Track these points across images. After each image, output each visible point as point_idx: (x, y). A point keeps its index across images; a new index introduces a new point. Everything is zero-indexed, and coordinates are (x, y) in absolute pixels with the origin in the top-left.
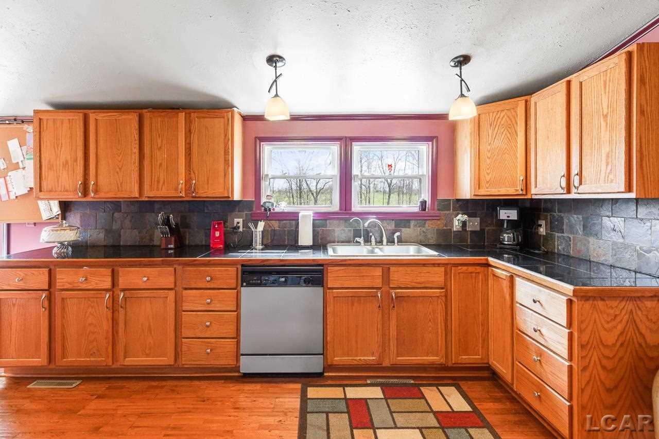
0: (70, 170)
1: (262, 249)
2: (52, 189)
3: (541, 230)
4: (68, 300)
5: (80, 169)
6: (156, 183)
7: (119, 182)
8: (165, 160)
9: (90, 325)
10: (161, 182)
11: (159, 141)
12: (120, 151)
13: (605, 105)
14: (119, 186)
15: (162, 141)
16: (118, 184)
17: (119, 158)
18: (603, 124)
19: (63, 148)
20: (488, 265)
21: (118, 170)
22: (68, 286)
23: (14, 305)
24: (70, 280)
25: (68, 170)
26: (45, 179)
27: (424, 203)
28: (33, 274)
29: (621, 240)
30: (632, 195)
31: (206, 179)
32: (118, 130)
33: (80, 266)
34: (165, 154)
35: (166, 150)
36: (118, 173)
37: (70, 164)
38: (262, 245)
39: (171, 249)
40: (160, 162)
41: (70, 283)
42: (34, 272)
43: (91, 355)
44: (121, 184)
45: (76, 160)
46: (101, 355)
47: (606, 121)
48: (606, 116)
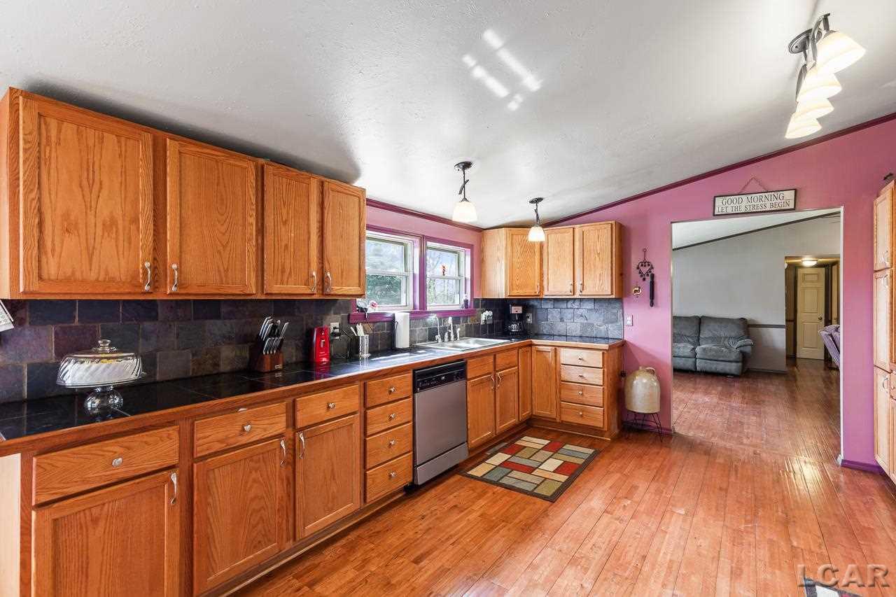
0: (121, 238)
1: (370, 358)
2: (73, 273)
3: (529, 320)
4: (216, 470)
5: (144, 237)
6: (279, 273)
7: (222, 269)
8: (292, 240)
9: (252, 500)
10: (288, 271)
11: (284, 211)
12: (225, 215)
13: (598, 248)
14: (223, 274)
15: (288, 213)
16: (219, 271)
17: (223, 229)
18: (598, 259)
19: (105, 193)
20: (531, 345)
21: (221, 248)
22: (217, 447)
23: (95, 521)
24: (221, 436)
25: (117, 240)
26: (53, 250)
27: (466, 301)
28: (146, 443)
29: (586, 322)
30: (614, 297)
31: (340, 271)
32: (221, 181)
33: (234, 409)
34: (293, 232)
35: (293, 226)
36: (219, 252)
37: (120, 227)
38: (369, 352)
39: (278, 371)
40: (286, 242)
41: (220, 441)
42: (146, 439)
43: (255, 547)
44: (226, 271)
45: (135, 220)
46: (269, 541)
47: (599, 256)
48: (599, 254)
